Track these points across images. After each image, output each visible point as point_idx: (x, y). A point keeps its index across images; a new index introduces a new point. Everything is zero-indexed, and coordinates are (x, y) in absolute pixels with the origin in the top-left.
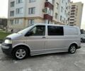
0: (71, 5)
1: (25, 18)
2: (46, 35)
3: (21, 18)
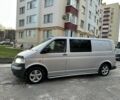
0: (103, 8)
1: (39, 29)
3: (34, 29)
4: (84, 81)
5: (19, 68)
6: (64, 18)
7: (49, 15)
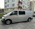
2: (18, 15)
4: (23, 23)
5: (3, 20)
6: (18, 5)
7: (14, 4)
